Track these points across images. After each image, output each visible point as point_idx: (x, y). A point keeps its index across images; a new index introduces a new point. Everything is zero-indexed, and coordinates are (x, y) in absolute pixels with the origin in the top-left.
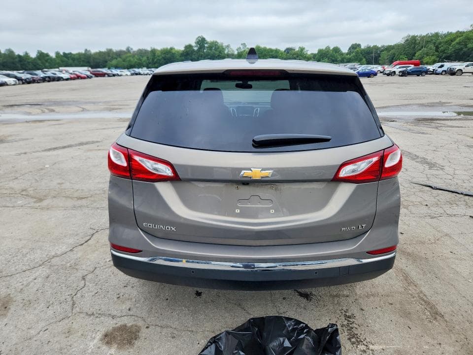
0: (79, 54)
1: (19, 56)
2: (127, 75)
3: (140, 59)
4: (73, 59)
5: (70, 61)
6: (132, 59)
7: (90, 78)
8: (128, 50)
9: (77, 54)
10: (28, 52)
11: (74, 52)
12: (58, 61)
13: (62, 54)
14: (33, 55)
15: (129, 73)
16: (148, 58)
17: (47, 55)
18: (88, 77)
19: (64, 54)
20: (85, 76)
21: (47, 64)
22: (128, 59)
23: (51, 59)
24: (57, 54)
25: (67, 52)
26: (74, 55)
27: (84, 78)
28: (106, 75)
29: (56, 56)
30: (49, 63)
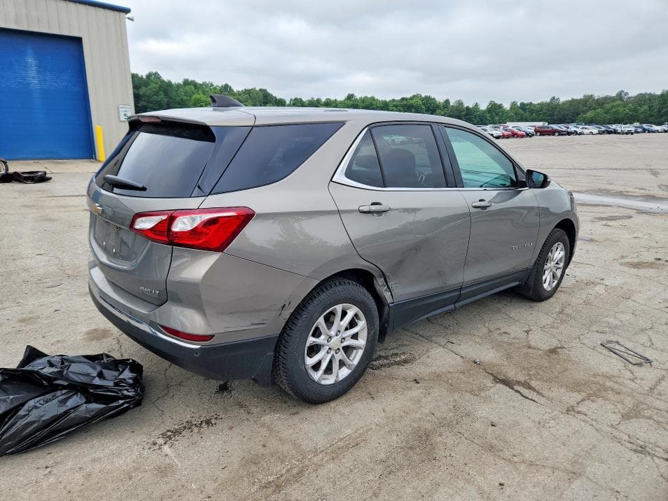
0: (541, 104)
1: (468, 108)
2: (591, 133)
3: (636, 110)
4: (532, 112)
5: (527, 114)
6: (621, 110)
7: (531, 137)
8: (620, 96)
9: (538, 104)
10: (479, 103)
11: (536, 101)
12: (511, 114)
13: (519, 104)
14: (483, 107)
15: (595, 131)
16: (651, 107)
17: (500, 106)
18: (528, 135)
19: (522, 104)
20: (524, 133)
21: (497, 118)
22: (613, 110)
23: (504, 112)
24: (514, 104)
25: (526, 102)
26: (535, 105)
27: (522, 136)
28: (557, 134)
29: (511, 108)
30: (500, 116)
